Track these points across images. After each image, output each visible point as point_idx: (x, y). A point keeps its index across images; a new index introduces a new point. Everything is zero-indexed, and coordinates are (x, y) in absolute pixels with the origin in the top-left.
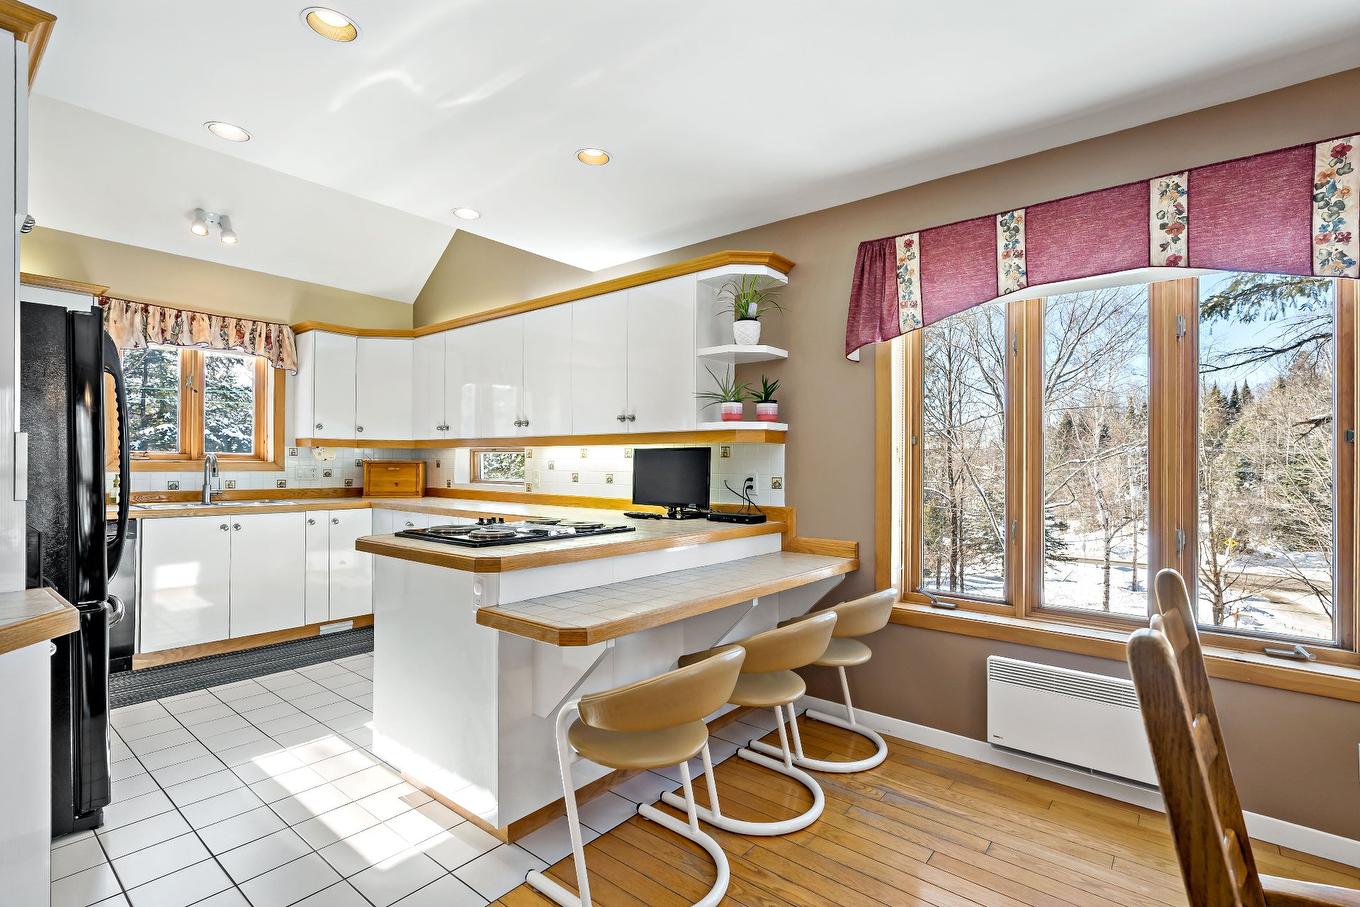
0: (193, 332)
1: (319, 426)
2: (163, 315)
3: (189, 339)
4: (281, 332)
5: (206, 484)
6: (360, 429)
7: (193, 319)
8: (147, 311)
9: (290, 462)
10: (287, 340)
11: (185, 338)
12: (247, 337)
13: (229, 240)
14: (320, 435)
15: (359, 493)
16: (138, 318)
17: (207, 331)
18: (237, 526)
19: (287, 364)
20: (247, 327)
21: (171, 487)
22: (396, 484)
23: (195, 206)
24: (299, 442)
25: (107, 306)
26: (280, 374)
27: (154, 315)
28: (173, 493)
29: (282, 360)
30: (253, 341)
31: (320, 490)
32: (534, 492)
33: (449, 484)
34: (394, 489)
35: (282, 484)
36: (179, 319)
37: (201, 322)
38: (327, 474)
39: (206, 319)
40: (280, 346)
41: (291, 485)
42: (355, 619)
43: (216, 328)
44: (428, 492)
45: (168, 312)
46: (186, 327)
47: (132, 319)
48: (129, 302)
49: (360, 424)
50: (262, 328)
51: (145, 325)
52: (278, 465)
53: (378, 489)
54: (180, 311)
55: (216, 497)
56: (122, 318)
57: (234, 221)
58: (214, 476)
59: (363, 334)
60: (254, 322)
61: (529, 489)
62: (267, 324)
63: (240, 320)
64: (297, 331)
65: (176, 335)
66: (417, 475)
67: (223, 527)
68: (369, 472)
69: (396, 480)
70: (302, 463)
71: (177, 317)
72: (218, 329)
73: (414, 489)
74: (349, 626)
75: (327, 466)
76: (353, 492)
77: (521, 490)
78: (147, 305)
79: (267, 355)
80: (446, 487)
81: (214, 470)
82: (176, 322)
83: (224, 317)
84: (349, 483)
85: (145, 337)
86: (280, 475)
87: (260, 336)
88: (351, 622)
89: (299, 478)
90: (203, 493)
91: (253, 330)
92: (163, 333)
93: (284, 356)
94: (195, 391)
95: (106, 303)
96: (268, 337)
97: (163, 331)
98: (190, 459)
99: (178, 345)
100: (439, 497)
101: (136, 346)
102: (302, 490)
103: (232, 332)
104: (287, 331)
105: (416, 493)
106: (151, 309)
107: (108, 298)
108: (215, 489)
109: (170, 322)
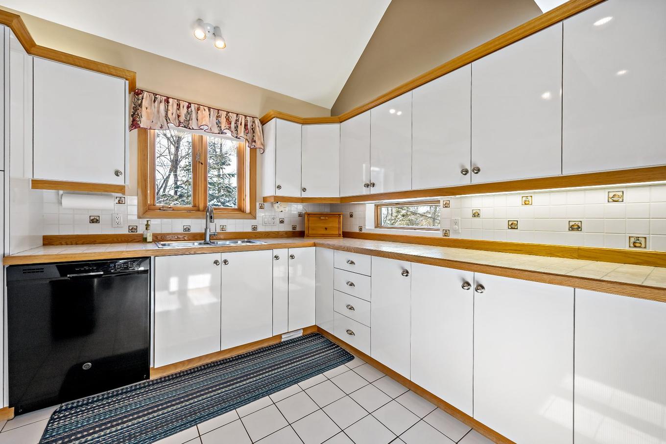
0: (199, 118)
1: (279, 187)
2: (179, 105)
3: (196, 125)
4: (254, 122)
5: (207, 228)
6: (304, 190)
7: (198, 109)
8: (168, 102)
9: (260, 214)
10: (257, 127)
11: (193, 124)
12: (233, 125)
13: (220, 43)
14: (280, 193)
15: (301, 234)
16: (162, 106)
17: (207, 119)
18: (225, 262)
19: (258, 144)
20: (233, 118)
21: (185, 230)
22: (326, 229)
23: (197, 18)
24: (265, 199)
25: (141, 96)
26: (253, 151)
27: (173, 105)
28: (187, 234)
29: (255, 142)
30: (236, 128)
31: (278, 232)
32: (452, 236)
33: (361, 229)
34: (324, 232)
35: (255, 228)
36: (189, 109)
37: (204, 112)
38: (282, 222)
39: (207, 110)
40: (254, 132)
41: (260, 229)
42: (304, 329)
43: (214, 119)
44: (347, 235)
45: (182, 104)
46: (194, 116)
47: (159, 107)
48: (156, 95)
49: (303, 186)
50: (242, 119)
51: (167, 111)
52: (253, 215)
53: (314, 232)
54: (190, 104)
55: (214, 237)
56: (151, 106)
57: (224, 31)
58: (211, 222)
59: (305, 122)
60: (237, 114)
61: (446, 234)
62: (246, 116)
63: (229, 112)
64: (263, 122)
65: (188, 121)
66: (339, 222)
67: (216, 262)
68: (309, 220)
69: (326, 226)
70: (267, 214)
71: (188, 107)
72: (215, 119)
73: (337, 233)
74: (300, 334)
75: (282, 216)
76: (298, 234)
77: (439, 235)
78: (168, 98)
79: (245, 137)
80: (358, 231)
81: (211, 217)
82: (188, 112)
83: (218, 110)
84: (294, 228)
85: (167, 120)
86: (254, 222)
87: (241, 124)
88: (302, 331)
89: (265, 224)
90: (205, 234)
91: (236, 121)
92: (178, 117)
93: (256, 138)
94: (202, 164)
95: (141, 94)
96: (246, 125)
97: (179, 116)
98: (199, 210)
99: (190, 129)
100: (355, 238)
101: (161, 128)
102: (267, 232)
103: (223, 120)
104: (257, 122)
105: (339, 235)
106: (171, 100)
107: (142, 91)
108: (213, 231)
109: (184, 111)
